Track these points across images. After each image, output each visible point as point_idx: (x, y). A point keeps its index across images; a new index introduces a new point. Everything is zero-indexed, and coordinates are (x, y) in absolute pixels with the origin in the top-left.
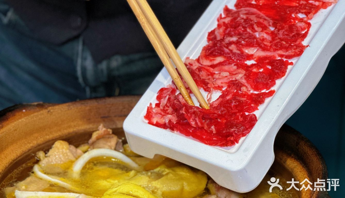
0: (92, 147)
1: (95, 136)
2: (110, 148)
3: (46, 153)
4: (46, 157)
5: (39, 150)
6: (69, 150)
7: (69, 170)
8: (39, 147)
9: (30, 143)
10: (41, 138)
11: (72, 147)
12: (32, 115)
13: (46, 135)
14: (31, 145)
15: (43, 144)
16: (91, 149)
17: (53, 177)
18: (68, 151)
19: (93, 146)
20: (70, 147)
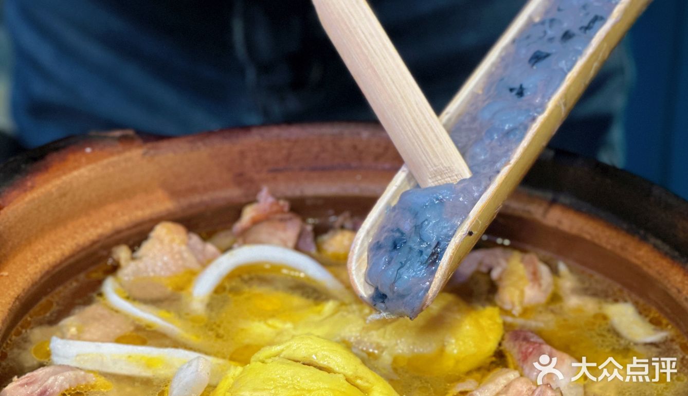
0: (240, 240)
1: (249, 213)
2: (284, 244)
3: (133, 251)
4: (133, 259)
5: (118, 243)
6: (188, 245)
7: (183, 293)
8: (117, 237)
9: (96, 227)
10: (123, 214)
11: (195, 239)
12: (105, 161)
13: (137, 208)
14: (100, 231)
15: (128, 229)
16: (240, 246)
17: (144, 307)
18: (183, 248)
19: (245, 237)
20: (190, 238)
